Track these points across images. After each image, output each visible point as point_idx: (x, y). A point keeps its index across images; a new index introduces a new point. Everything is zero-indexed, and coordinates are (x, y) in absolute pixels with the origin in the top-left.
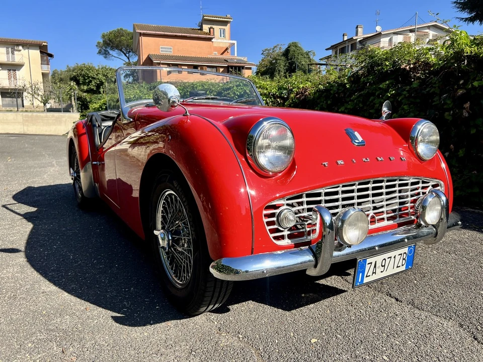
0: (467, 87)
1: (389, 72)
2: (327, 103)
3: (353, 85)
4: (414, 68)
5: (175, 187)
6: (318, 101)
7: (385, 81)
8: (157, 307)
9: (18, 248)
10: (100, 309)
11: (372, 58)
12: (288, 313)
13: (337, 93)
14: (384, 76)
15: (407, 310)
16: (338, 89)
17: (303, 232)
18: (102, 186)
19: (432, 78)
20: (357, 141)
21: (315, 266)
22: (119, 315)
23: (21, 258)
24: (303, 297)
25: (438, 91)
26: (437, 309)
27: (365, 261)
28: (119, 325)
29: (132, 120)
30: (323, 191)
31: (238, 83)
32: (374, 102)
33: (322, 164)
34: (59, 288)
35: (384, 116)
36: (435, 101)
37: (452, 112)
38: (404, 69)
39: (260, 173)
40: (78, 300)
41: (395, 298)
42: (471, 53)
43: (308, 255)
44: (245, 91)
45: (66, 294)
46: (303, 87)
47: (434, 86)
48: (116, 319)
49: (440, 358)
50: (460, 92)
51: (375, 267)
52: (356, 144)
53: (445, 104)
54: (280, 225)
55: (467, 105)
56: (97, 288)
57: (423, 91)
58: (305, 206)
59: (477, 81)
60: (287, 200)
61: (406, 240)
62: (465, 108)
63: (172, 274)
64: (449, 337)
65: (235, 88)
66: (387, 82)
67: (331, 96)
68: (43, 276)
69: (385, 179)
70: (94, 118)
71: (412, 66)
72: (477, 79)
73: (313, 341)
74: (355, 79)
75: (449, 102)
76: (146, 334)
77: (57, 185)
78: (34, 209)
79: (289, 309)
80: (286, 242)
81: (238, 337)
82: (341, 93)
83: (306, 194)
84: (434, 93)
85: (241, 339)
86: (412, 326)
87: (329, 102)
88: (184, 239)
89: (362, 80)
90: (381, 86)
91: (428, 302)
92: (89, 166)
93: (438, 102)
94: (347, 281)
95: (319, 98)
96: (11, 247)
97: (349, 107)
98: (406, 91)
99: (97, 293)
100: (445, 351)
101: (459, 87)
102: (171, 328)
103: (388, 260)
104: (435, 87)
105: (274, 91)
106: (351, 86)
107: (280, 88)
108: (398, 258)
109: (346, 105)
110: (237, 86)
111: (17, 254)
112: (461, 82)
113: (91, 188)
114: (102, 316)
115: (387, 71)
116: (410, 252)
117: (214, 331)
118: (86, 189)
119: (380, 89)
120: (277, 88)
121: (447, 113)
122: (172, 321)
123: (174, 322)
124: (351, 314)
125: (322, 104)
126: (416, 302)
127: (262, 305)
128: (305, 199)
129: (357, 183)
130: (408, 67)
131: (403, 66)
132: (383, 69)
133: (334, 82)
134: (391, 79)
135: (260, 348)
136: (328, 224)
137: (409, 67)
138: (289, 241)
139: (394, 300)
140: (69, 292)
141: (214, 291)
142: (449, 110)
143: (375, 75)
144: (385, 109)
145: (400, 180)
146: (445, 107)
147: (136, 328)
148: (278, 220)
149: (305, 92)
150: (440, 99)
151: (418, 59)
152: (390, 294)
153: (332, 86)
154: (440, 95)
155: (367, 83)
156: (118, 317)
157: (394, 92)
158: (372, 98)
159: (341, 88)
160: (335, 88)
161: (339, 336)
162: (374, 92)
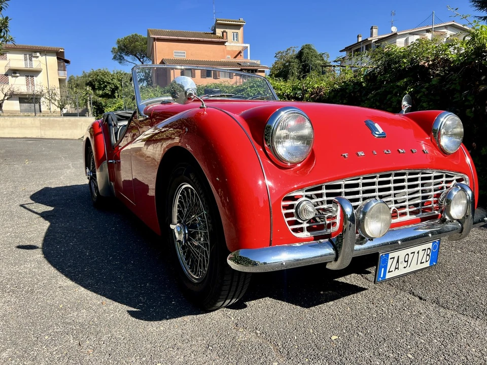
1: (407, 69)
2: (342, 102)
3: (369, 84)
4: (433, 65)
5: (191, 180)
6: (333, 101)
7: (403, 79)
8: (173, 303)
9: (35, 245)
10: (116, 304)
11: (389, 55)
12: (306, 310)
13: (353, 92)
14: (401, 74)
15: (431, 308)
16: (354, 88)
17: (323, 225)
18: (117, 185)
19: (452, 75)
20: (377, 133)
21: (336, 260)
22: (135, 310)
23: (38, 255)
24: (322, 295)
25: (458, 88)
26: (463, 308)
27: (387, 255)
28: (135, 319)
29: (148, 117)
30: (343, 183)
31: (252, 84)
32: (391, 100)
33: (342, 155)
34: (76, 283)
35: (404, 110)
36: (455, 98)
37: (473, 109)
38: (423, 66)
39: (278, 163)
40: (95, 294)
41: (419, 297)
43: (328, 248)
44: (259, 92)
45: (83, 289)
46: (318, 87)
47: (454, 82)
48: (132, 314)
49: (468, 357)
50: (482, 88)
51: (398, 262)
52: (377, 136)
53: (467, 100)
54: (298, 217)
56: (113, 283)
57: (443, 88)
58: (325, 198)
60: (306, 191)
61: (430, 235)
63: (188, 269)
64: (477, 335)
65: (249, 89)
66: (405, 80)
67: (347, 95)
68: (60, 272)
69: (407, 172)
70: (110, 117)
71: (431, 63)
73: (334, 338)
74: (371, 77)
75: (470, 98)
76: (162, 328)
77: (74, 186)
79: (308, 306)
80: (305, 234)
81: (256, 333)
82: (357, 92)
83: (326, 186)
84: (454, 90)
85: (259, 335)
86: (437, 324)
87: (345, 101)
88: (201, 233)
89: (379, 78)
90: (399, 84)
91: (454, 301)
92: (105, 165)
93: (459, 99)
94: (367, 280)
95: (334, 97)
96: (29, 244)
97: (365, 105)
98: (425, 88)
99: (113, 288)
100: (474, 350)
101: (481, 83)
102: (188, 323)
103: (411, 256)
104: (455, 84)
105: (288, 91)
106: (367, 85)
107: (294, 89)
108: (421, 253)
109: (362, 104)
110: (251, 87)
111: (34, 250)
112: (483, 78)
113: (107, 187)
114: (118, 311)
115: (405, 68)
116: (434, 247)
117: (231, 326)
118: (102, 188)
119: (398, 86)
120: (291, 89)
121: (468, 110)
122: (188, 316)
123: (190, 317)
124: (373, 312)
126: (441, 301)
127: (280, 302)
128: (324, 191)
129: (378, 175)
130: (426, 64)
131: (421, 63)
132: (400, 66)
133: (350, 81)
134: (409, 76)
135: (279, 344)
136: (349, 216)
137: (428, 64)
138: (309, 234)
139: (417, 299)
140: (86, 287)
141: (231, 285)
142: (470, 107)
143: (392, 72)
144: (404, 103)
145: (423, 173)
146: (466, 103)
147: (152, 322)
148: (296, 211)
149: (320, 92)
150: (461, 96)
151: (437, 56)
152: (413, 293)
153: (348, 85)
154: (461, 92)
155: (384, 81)
156: (134, 311)
157: (412, 89)
158: (389, 96)
159: (357, 87)
160: (351, 87)
161: (360, 333)
162: (391, 90)
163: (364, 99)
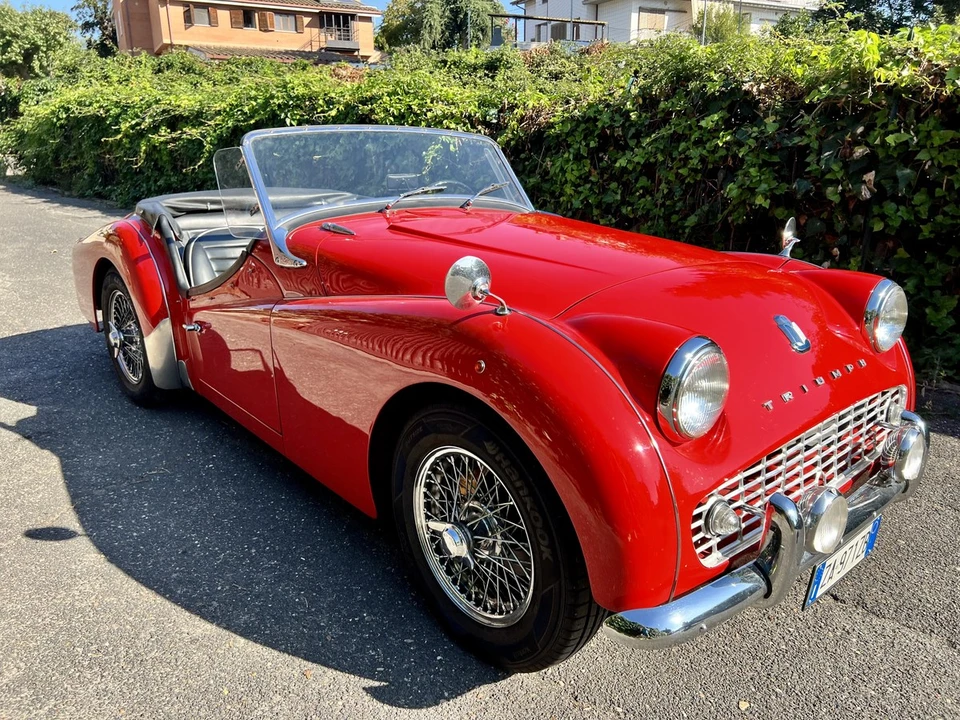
0: (870, 140)
1: (719, 95)
2: (587, 145)
3: (644, 116)
4: (767, 91)
5: (487, 453)
6: (569, 140)
7: (711, 114)
8: (439, 658)
10: (331, 673)
11: (682, 60)
13: (611, 127)
14: (707, 104)
15: (858, 619)
16: (612, 119)
19: (802, 116)
20: (800, 344)
21: (767, 596)
22: (377, 684)
23: (84, 553)
25: (815, 145)
26: (905, 613)
28: (390, 707)
29: (305, 263)
32: (687, 153)
33: (763, 406)
34: (218, 625)
35: (789, 248)
36: (808, 164)
37: (840, 188)
38: (747, 93)
40: (275, 653)
41: (832, 595)
42: (887, 81)
44: (410, 106)
45: (242, 641)
46: (533, 105)
47: (807, 132)
48: (374, 692)
50: (859, 151)
51: (833, 568)
53: (830, 170)
54: (707, 531)
55: (870, 176)
56: (296, 618)
57: (786, 141)
58: (742, 488)
59: (892, 132)
62: (864, 182)
64: (943, 670)
65: (386, 98)
66: (716, 117)
67: (596, 133)
68: (167, 599)
70: (164, 222)
71: (762, 86)
72: (891, 127)
73: (744, 706)
74: (646, 100)
75: (835, 167)
78: (30, 411)
80: (715, 557)
81: (614, 711)
82: (617, 127)
84: (807, 146)
85: (622, 716)
86: (880, 653)
87: (592, 144)
89: (662, 105)
90: (703, 123)
91: (886, 599)
92: (166, 327)
93: (815, 167)
95: (571, 133)
96: (48, 524)
97: (636, 159)
98: (753, 138)
99: (303, 632)
100: (949, 701)
101: (856, 143)
103: (849, 552)
104: (809, 136)
105: (472, 109)
106: (639, 117)
107: (483, 103)
108: (860, 543)
109: (629, 154)
110: (389, 95)
111: (70, 541)
112: (860, 130)
114: (346, 690)
115: (713, 93)
116: (874, 528)
117: (567, 701)
119: (701, 128)
120: (477, 103)
121: (831, 189)
123: (484, 691)
125: (576, 146)
126: (868, 601)
128: (741, 476)
130: (755, 90)
131: (746, 87)
132: (705, 86)
133: (601, 102)
134: (722, 109)
136: (795, 523)
137: (758, 89)
138: (720, 555)
139: (830, 599)
140: (246, 632)
142: (835, 182)
143: (686, 95)
144: (788, 235)
146: (828, 176)
147: (424, 710)
148: (706, 522)
149: (538, 116)
150: (819, 161)
151: (774, 73)
153: (600, 112)
154: (820, 152)
155: (671, 112)
156: (376, 688)
157: (729, 138)
158: (683, 145)
159: (617, 117)
160: (605, 118)
161: (778, 690)
162: (687, 132)
163: (632, 143)
